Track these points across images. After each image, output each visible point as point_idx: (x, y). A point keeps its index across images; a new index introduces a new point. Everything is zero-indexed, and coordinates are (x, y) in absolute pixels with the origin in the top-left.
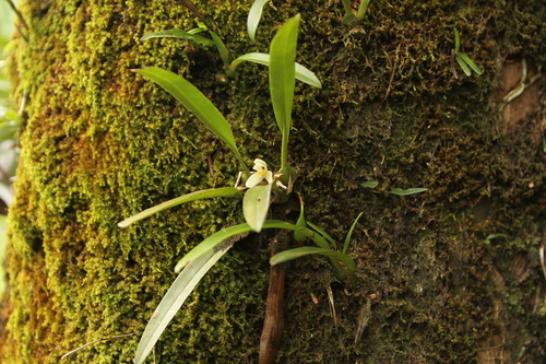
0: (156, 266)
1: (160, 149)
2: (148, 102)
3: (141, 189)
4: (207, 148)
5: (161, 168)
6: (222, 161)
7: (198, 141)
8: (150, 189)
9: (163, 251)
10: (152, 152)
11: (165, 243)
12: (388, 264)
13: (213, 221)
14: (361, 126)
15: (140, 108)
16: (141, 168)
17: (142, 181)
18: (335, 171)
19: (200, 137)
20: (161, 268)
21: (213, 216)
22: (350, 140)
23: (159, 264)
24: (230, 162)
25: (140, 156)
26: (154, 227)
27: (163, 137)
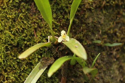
0: (12, 76)
1: (14, 26)
2: (8, 6)
3: (5, 44)
4: (34, 26)
5: (14, 34)
6: (40, 31)
7: (30, 23)
8: (9, 43)
9: (15, 70)
10: (10, 28)
11: (16, 66)
12: (103, 75)
13: (37, 57)
14: (92, 18)
15: (4, 9)
16: (5, 34)
17: (5, 40)
18: (83, 36)
19: (30, 21)
20: (14, 77)
21: (37, 55)
22: (89, 24)
23: (13, 75)
24: (43, 32)
25: (4, 29)
26: (11, 59)
27: (14, 21)
